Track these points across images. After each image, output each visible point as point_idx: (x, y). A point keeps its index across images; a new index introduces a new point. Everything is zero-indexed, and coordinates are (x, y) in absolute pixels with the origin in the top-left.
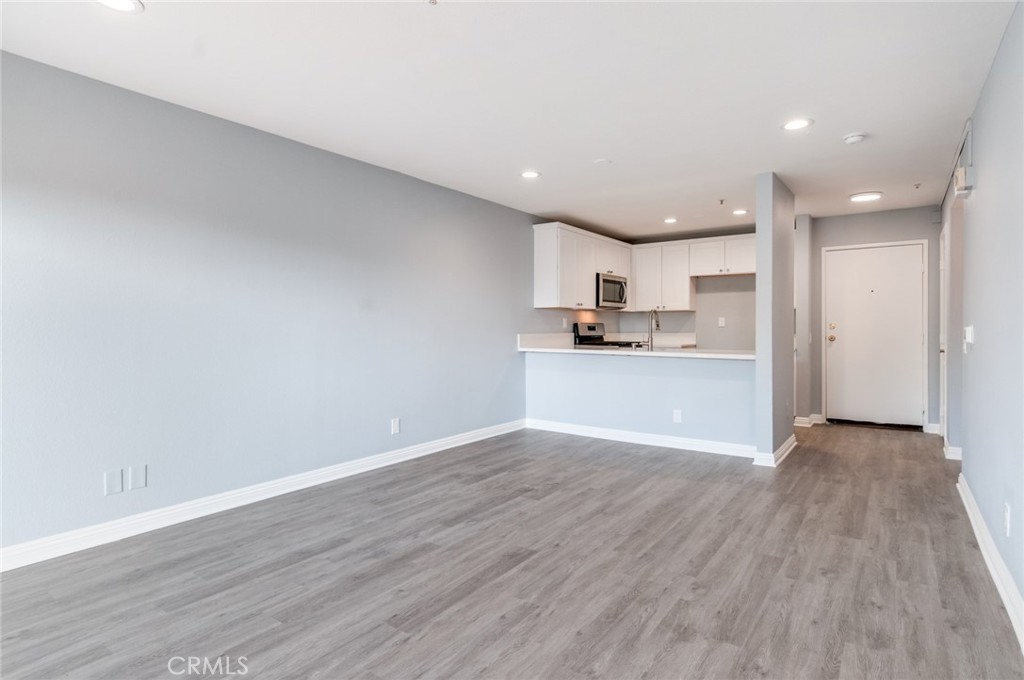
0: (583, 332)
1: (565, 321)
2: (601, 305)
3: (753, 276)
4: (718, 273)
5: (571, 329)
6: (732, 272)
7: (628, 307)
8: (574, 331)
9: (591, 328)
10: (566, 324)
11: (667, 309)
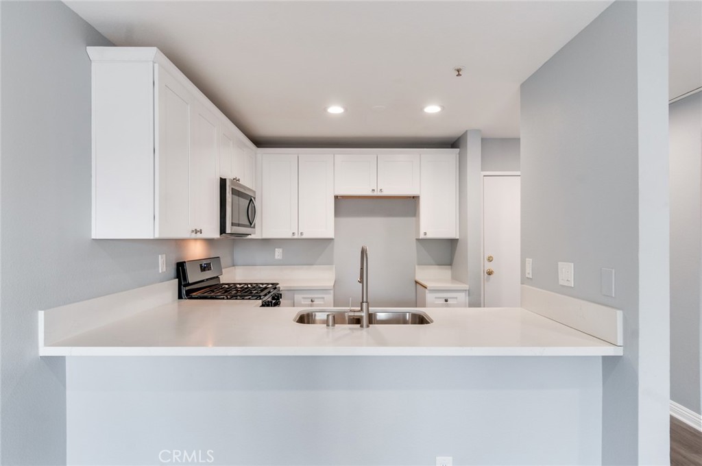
0: (194, 276)
1: (161, 260)
2: (228, 231)
3: (415, 199)
4: (369, 193)
5: (173, 272)
6: (386, 193)
7: (256, 234)
8: (178, 276)
9: (205, 268)
10: (164, 265)
11: (304, 237)
